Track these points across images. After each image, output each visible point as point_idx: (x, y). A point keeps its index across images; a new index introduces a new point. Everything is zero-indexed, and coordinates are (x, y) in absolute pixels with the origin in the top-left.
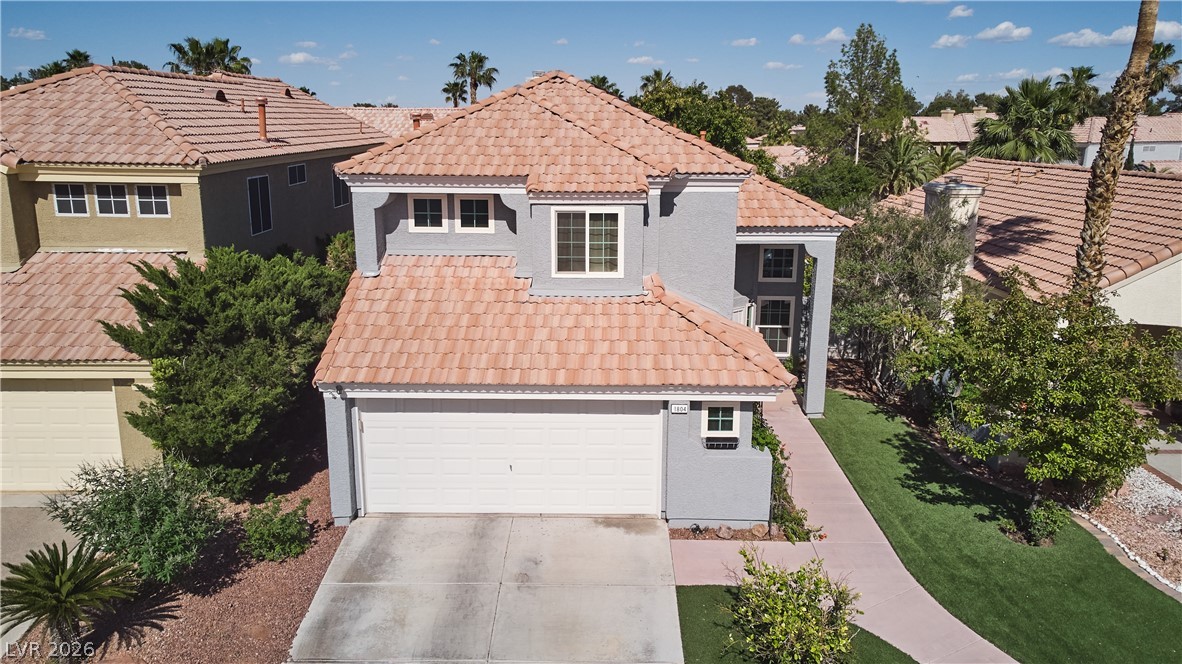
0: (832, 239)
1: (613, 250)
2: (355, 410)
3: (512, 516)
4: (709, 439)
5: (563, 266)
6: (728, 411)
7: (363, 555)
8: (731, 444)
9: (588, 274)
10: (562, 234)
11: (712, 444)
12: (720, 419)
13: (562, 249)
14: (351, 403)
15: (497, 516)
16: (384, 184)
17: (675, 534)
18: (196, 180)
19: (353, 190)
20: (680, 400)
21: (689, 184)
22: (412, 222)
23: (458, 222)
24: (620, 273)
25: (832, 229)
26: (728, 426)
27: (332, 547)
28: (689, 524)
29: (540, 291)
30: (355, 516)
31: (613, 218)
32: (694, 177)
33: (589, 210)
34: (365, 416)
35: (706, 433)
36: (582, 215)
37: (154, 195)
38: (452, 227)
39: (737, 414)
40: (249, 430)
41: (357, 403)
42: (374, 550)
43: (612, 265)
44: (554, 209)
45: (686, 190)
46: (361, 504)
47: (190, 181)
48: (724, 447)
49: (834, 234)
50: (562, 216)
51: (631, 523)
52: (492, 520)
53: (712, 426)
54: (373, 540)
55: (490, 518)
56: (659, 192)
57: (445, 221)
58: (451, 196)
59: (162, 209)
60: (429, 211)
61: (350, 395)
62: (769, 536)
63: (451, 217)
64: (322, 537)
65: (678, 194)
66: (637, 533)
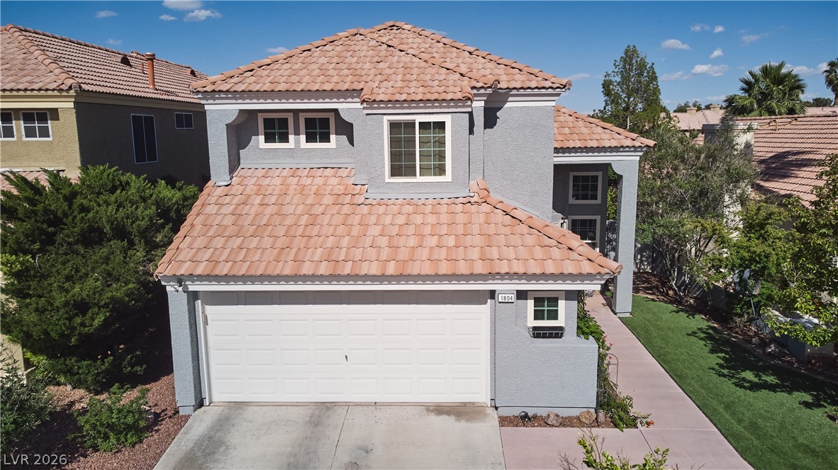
0: (635, 158)
1: (441, 156)
2: (199, 303)
3: (348, 405)
4: (535, 328)
5: (395, 172)
6: (554, 301)
7: (198, 444)
8: (557, 333)
9: (419, 179)
10: (394, 142)
11: (538, 333)
12: (546, 308)
13: (394, 156)
14: (194, 296)
15: (334, 404)
16: (234, 101)
17: (504, 421)
18: (72, 105)
19: (207, 107)
20: (506, 289)
21: (510, 99)
22: (262, 138)
23: (303, 137)
24: (448, 177)
25: (635, 149)
26: (553, 315)
27: (171, 436)
28: (517, 412)
29: (374, 195)
30: (200, 404)
31: (441, 126)
32: (514, 92)
33: (419, 119)
34: (210, 309)
35: (532, 323)
36: (411, 125)
37: (38, 119)
38: (297, 142)
39: (562, 304)
40: (96, 323)
41: (200, 295)
42: (210, 438)
43: (441, 170)
44: (386, 118)
45: (508, 105)
46: (206, 394)
47: (66, 106)
48: (551, 336)
49: (637, 154)
50: (394, 126)
51: (462, 411)
52: (328, 409)
53: (538, 315)
54: (212, 428)
55: (327, 407)
56: (482, 104)
57: (291, 137)
58: (296, 112)
59: (45, 133)
60: (277, 128)
61: (191, 288)
62: (596, 423)
63: (297, 133)
64: (164, 427)
65: (500, 109)
66: (468, 420)
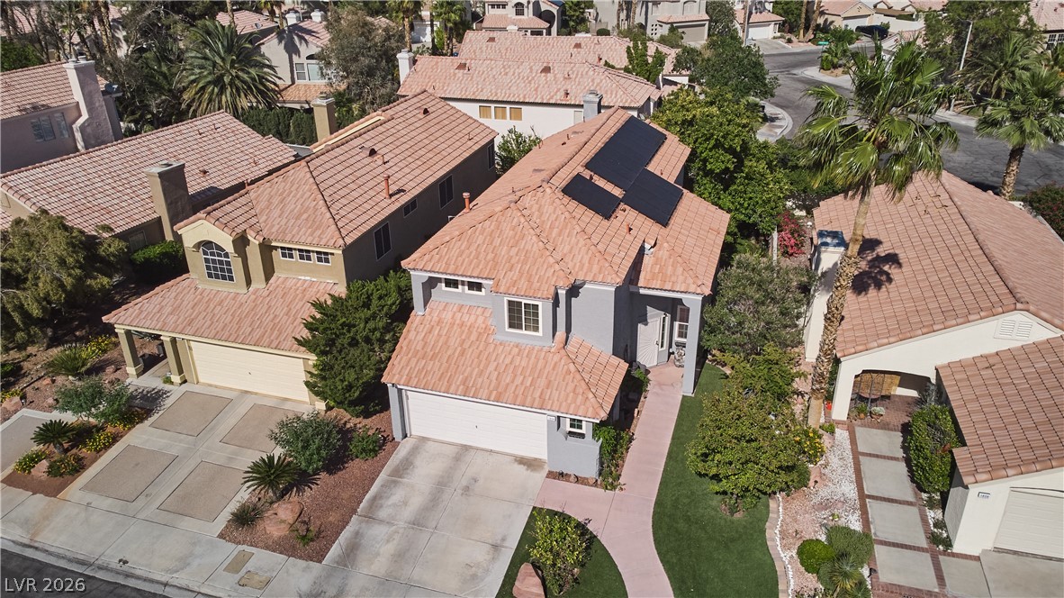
0: (699, 298)
1: (536, 322)
2: (403, 391)
3: (477, 449)
4: (570, 432)
5: (511, 326)
6: (580, 420)
7: (401, 462)
8: (582, 436)
9: (524, 332)
10: (510, 311)
11: (572, 434)
12: (576, 425)
13: (511, 318)
14: (400, 390)
15: (471, 447)
17: (551, 475)
18: (341, 252)
22: (443, 286)
23: (466, 287)
24: (540, 333)
26: (580, 427)
27: (390, 454)
28: (557, 471)
29: (499, 337)
30: (406, 436)
31: (537, 306)
33: (524, 301)
34: (408, 394)
35: (569, 429)
36: (520, 303)
37: (323, 257)
38: (463, 290)
39: (584, 423)
42: (407, 459)
43: (536, 329)
44: (506, 298)
45: (586, 286)
46: (408, 432)
47: (338, 252)
48: (578, 436)
50: (510, 302)
51: (530, 464)
52: (467, 450)
53: (572, 427)
54: (409, 453)
55: (466, 448)
56: (565, 291)
57: (460, 286)
59: (327, 261)
60: (452, 282)
61: (399, 387)
62: (595, 484)
63: (463, 287)
64: (388, 446)
65: (581, 288)
66: (532, 471)
